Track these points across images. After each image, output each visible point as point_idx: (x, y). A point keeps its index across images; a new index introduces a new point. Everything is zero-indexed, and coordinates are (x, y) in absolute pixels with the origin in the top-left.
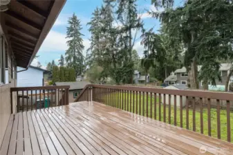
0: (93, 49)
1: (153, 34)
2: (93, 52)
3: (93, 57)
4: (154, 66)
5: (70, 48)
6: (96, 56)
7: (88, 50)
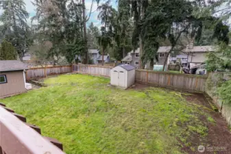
0: (41, 18)
1: (111, 7)
2: (41, 23)
3: (41, 29)
4: (111, 46)
5: (6, 13)
6: (46, 29)
7: (33, 19)
